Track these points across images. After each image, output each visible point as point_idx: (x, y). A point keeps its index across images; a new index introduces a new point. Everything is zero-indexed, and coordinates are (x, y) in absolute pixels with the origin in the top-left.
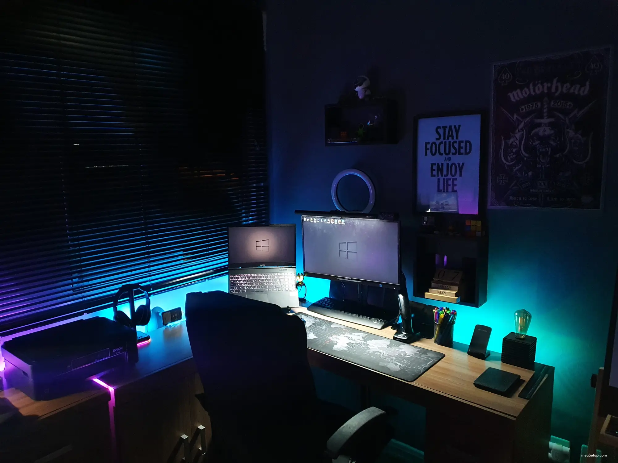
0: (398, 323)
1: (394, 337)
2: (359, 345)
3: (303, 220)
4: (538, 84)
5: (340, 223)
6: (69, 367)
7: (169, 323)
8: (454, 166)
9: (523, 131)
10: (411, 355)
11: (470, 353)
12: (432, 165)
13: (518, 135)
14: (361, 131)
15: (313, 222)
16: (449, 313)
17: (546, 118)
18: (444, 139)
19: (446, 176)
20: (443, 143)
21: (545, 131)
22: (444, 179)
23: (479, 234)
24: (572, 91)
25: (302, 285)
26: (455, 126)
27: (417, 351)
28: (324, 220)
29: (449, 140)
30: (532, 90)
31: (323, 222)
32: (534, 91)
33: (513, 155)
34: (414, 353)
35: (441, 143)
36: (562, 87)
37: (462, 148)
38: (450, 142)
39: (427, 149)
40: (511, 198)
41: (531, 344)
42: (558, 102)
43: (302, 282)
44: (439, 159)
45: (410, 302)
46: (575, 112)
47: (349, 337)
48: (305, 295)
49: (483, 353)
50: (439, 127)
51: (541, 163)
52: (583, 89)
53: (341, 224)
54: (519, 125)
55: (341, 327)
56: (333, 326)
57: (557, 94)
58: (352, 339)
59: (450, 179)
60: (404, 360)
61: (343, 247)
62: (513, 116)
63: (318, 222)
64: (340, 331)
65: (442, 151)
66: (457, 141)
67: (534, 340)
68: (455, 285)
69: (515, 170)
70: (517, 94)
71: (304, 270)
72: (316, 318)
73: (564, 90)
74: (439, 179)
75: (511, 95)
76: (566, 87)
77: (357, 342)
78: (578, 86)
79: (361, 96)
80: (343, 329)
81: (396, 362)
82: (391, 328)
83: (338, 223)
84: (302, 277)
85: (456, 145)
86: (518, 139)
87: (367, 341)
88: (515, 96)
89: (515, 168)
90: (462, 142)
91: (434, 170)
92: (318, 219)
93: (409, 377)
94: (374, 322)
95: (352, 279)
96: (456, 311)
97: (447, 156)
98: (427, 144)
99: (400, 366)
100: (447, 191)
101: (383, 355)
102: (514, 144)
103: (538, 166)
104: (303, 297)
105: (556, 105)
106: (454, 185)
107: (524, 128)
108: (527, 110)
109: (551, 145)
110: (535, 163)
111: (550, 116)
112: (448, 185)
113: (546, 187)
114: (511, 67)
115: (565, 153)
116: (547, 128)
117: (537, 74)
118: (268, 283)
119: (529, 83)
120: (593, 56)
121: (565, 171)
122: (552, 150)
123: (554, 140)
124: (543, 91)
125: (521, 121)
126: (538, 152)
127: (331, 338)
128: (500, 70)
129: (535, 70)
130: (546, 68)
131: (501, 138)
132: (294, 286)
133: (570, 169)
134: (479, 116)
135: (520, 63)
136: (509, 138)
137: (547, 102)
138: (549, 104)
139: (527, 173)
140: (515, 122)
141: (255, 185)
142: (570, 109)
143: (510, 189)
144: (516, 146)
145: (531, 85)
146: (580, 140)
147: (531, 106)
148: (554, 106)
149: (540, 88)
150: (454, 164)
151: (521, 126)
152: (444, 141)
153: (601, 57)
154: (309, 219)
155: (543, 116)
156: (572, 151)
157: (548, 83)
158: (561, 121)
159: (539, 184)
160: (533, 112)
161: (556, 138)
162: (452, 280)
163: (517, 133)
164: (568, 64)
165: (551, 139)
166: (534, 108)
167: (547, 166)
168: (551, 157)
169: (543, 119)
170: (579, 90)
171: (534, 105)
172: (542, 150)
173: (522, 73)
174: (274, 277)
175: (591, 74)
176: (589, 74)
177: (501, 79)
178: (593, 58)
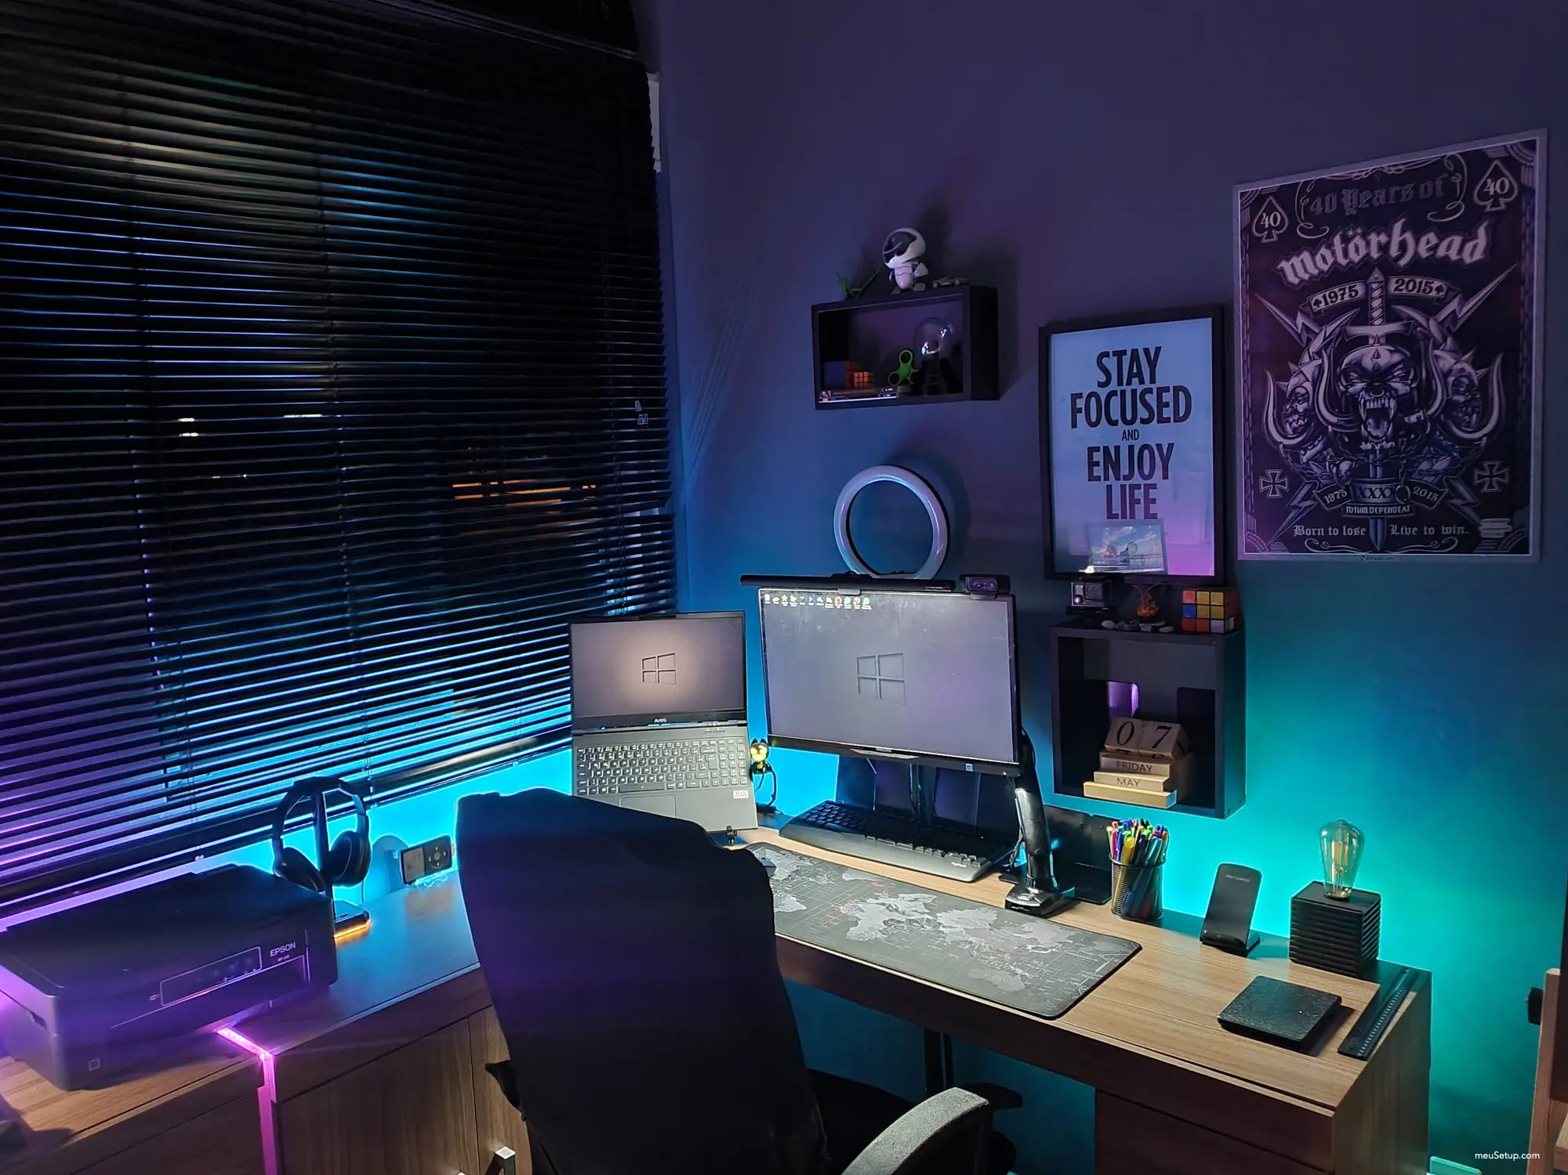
0: (1016, 865)
1: (1007, 901)
2: (916, 924)
3: (762, 600)
4: (1354, 237)
5: (857, 607)
6: (153, 998)
7: (419, 878)
8: (1146, 453)
9: (1322, 356)
10: (1052, 948)
11: (1207, 940)
12: (1092, 450)
13: (1309, 369)
14: (905, 370)
15: (789, 604)
16: (1149, 834)
17: (1376, 323)
18: (1120, 383)
19: (1126, 478)
20: (1116, 395)
21: (1379, 356)
22: (1123, 487)
23: (1217, 625)
24: (1441, 252)
25: (764, 769)
26: (1146, 351)
27: (1068, 938)
28: (816, 598)
29: (1133, 387)
30: (1339, 254)
31: (815, 605)
32: (1346, 254)
33: (1298, 420)
34: (1060, 943)
35: (1114, 393)
36: (1417, 242)
37: (1167, 405)
38: (1134, 392)
39: (1075, 411)
40: (1299, 531)
41: (1367, 914)
42: (1409, 282)
43: (764, 762)
44: (1107, 436)
45: (1046, 810)
46: (1453, 306)
47: (890, 905)
48: (774, 796)
49: (1242, 938)
50: (1106, 354)
51: (1370, 438)
52: (1469, 246)
53: (860, 611)
54: (1309, 341)
55: (870, 879)
56: (846, 877)
57: (1403, 262)
58: (896, 910)
59: (1138, 487)
60: (1035, 962)
61: (868, 668)
62: (1294, 319)
63: (801, 604)
64: (866, 889)
65: (1115, 414)
66: (1154, 387)
67: (1374, 901)
68: (1161, 759)
69: (1304, 459)
70: (1302, 261)
71: (770, 731)
72: (802, 857)
73: (1424, 254)
74: (1109, 488)
75: (1284, 265)
76: (1428, 242)
77: (911, 918)
78: (1457, 240)
79: (902, 281)
80: (874, 884)
82: (1000, 877)
83: (853, 606)
84: (764, 750)
85: (1151, 399)
86: (1310, 379)
87: (938, 914)
88: (1297, 268)
89: (1305, 453)
90: (1167, 389)
91: (1097, 464)
92: (802, 597)
93: (1048, 1006)
94: (956, 864)
95: (893, 752)
96: (1166, 830)
97: (1126, 428)
98: (1075, 397)
99: (1024, 978)
100: (1133, 516)
101: (978, 950)
102: (1298, 390)
103: (1366, 446)
104: (767, 803)
105: (1402, 290)
106: (1149, 501)
107: (1323, 352)
108: (1331, 304)
109: (1396, 390)
110: (1357, 438)
111: (1389, 317)
112: (1135, 502)
113: (1386, 500)
114: (1285, 195)
115: (1433, 410)
116: (1384, 350)
117: (1350, 211)
118: (675, 768)
119: (1331, 235)
120: (1493, 160)
121: (1435, 457)
122: (1398, 404)
123: (1403, 379)
124: (1368, 254)
125: (1317, 331)
126: (1362, 411)
127: (841, 908)
128: (1256, 203)
129: (1347, 204)
130: (1374, 196)
131: (1266, 377)
132: (744, 772)
133: (1447, 451)
134: (1208, 322)
135: (1306, 184)
136: (1287, 376)
137: (1381, 282)
138: (1384, 286)
139: (1337, 466)
140: (1299, 336)
141: (638, 514)
142: (1438, 300)
143: (1295, 507)
144: (1305, 397)
145: (1337, 240)
146: (1468, 377)
147: (1339, 294)
148: (1396, 292)
149: (1360, 248)
150: (1145, 447)
151: (1317, 344)
152: (1119, 389)
153: (1513, 164)
154: (777, 599)
155: (1372, 319)
156: (1449, 406)
157: (1379, 234)
158: (1419, 329)
159: (1368, 493)
160: (1345, 308)
161: (1408, 374)
162: (1154, 747)
163: (1307, 364)
164: (1429, 184)
165: (1394, 377)
166: (1347, 298)
167: (1389, 444)
168: (1397, 423)
169: (1372, 325)
170: (1460, 251)
171: (1347, 290)
172: (1371, 405)
173: (1312, 209)
174: (691, 750)
175: (1488, 209)
176: (1485, 207)
177: (1261, 229)
178: (1492, 166)
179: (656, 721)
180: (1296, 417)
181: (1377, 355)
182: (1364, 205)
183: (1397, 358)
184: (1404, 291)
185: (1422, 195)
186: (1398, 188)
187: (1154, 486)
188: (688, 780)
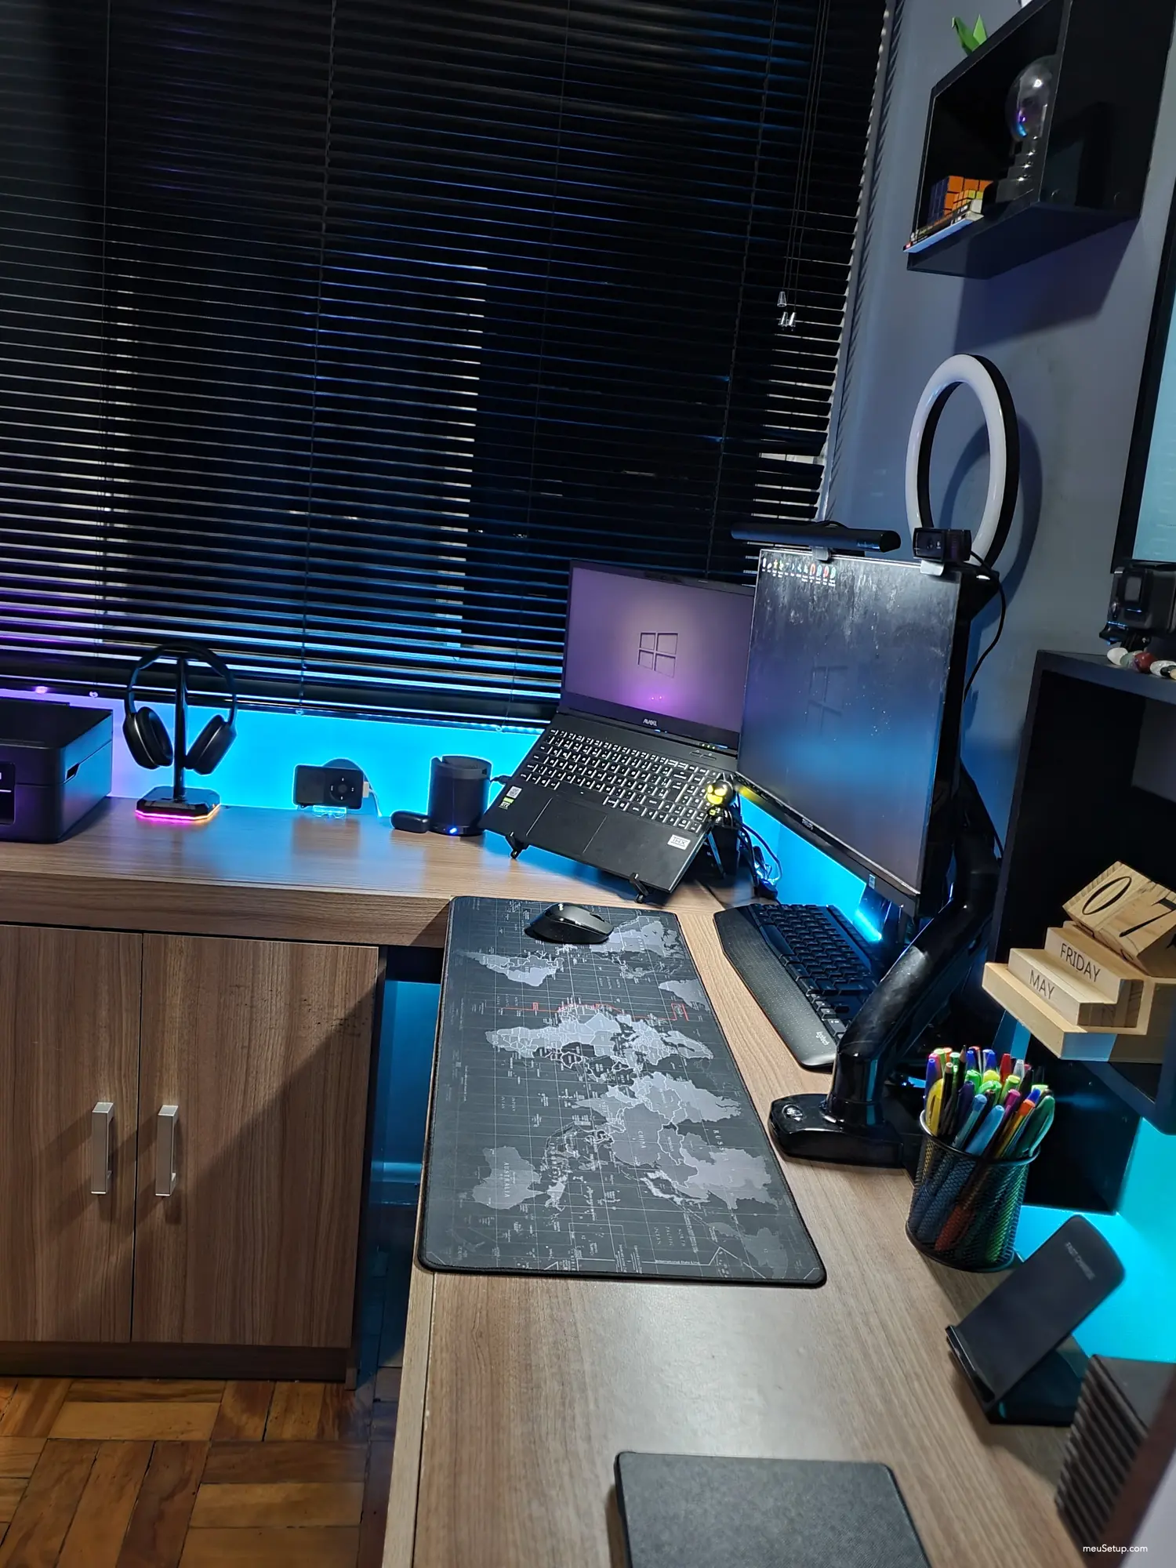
2: (599, 1066)
3: (761, 567)
7: (316, 803)
15: (777, 574)
28: (797, 565)
31: (795, 576)
34: (712, 1196)
53: (826, 587)
55: (687, 1001)
58: (622, 1042)
60: (610, 1195)
63: (786, 573)
77: (615, 1058)
80: (678, 1006)
81: (562, 1179)
83: (822, 580)
87: (657, 1073)
92: (788, 563)
94: (819, 1036)
95: (814, 830)
118: (629, 784)
127: (572, 1005)
154: (772, 565)
162: (1122, 935)
174: (663, 770)
179: (646, 721)
188: (635, 803)
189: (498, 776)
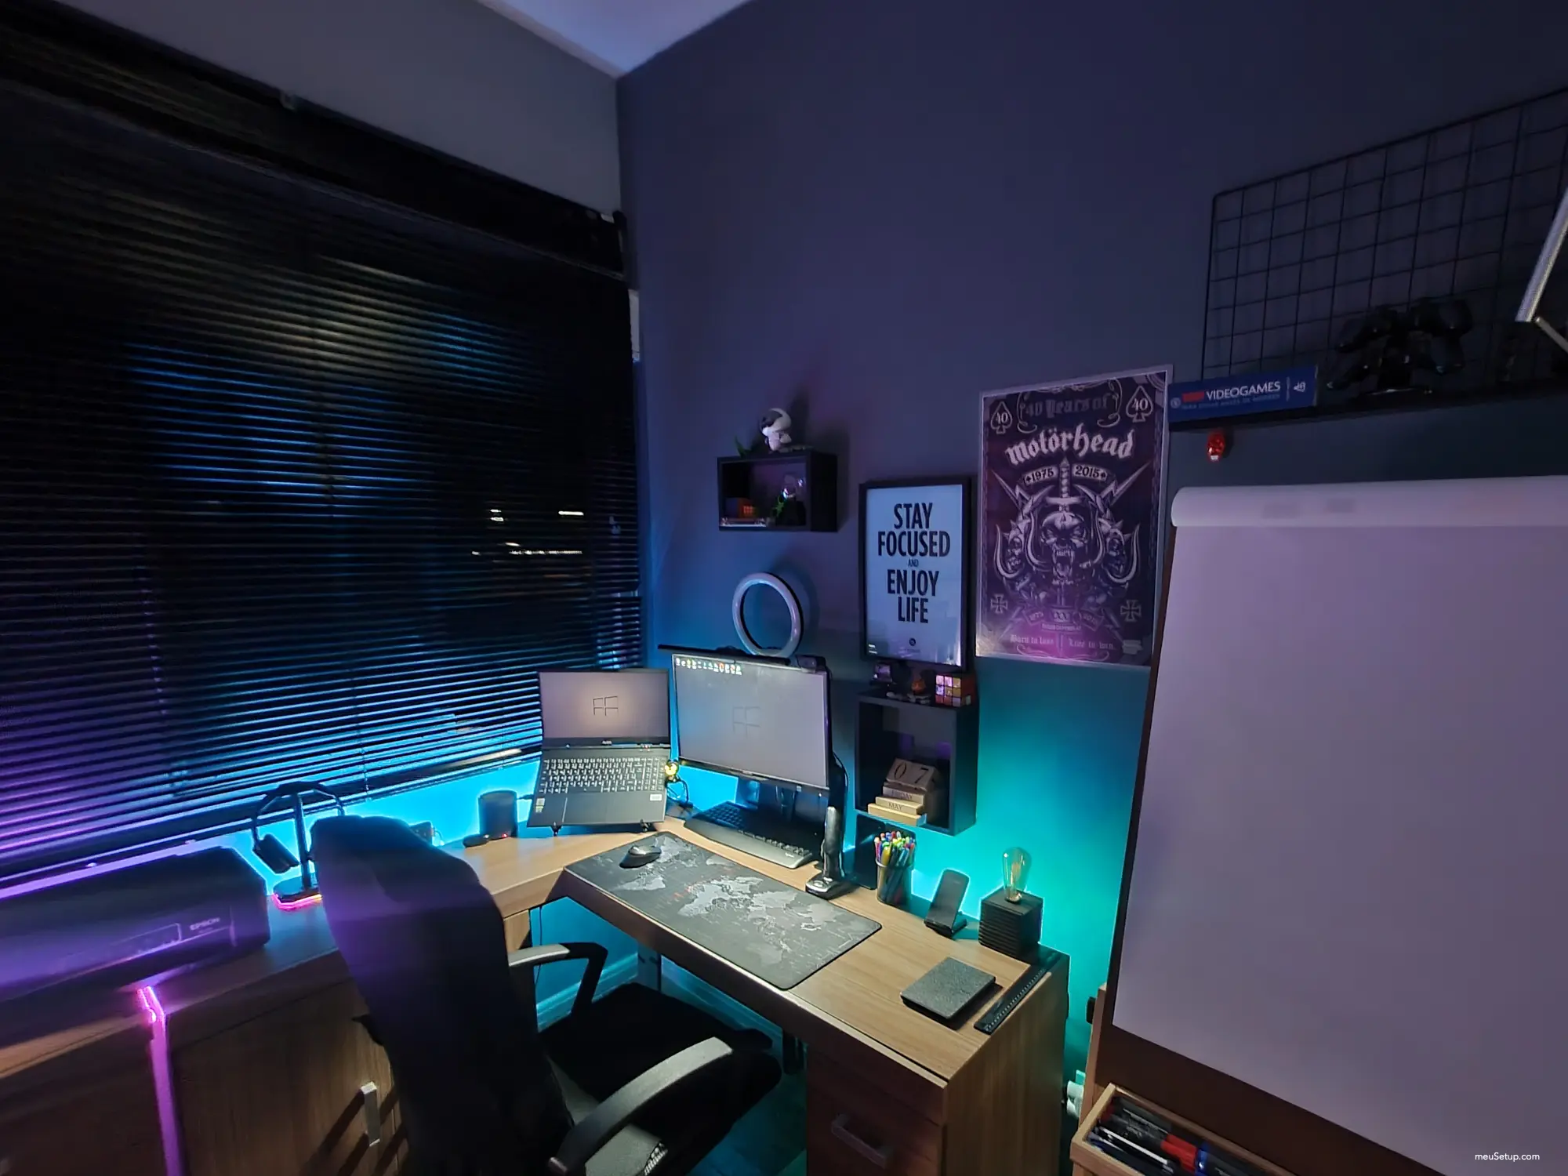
1: (807, 886)
2: (734, 903)
3: (674, 663)
4: (1052, 434)
5: (733, 672)
8: (922, 576)
9: (1029, 515)
10: (819, 926)
11: (929, 923)
12: (890, 572)
13: (1022, 526)
14: (781, 507)
15: (691, 667)
16: (901, 846)
17: (1065, 495)
18: (908, 527)
19: (910, 593)
20: (905, 534)
21: (1065, 520)
22: (908, 599)
23: (958, 702)
24: (1105, 449)
25: (674, 781)
26: (924, 505)
27: (835, 918)
28: (708, 664)
29: (916, 530)
30: (1043, 445)
31: (708, 668)
32: (1047, 447)
33: (1015, 561)
34: (827, 922)
35: (903, 533)
36: (1090, 440)
37: (936, 544)
38: (916, 533)
39: (881, 543)
40: (1015, 638)
42: (1085, 468)
43: (675, 775)
44: (900, 563)
46: (1111, 488)
47: (725, 886)
49: (950, 924)
50: (900, 506)
51: (1058, 577)
52: (1122, 445)
53: (735, 675)
54: (1023, 505)
55: (723, 864)
56: (708, 862)
57: (1081, 454)
58: (728, 891)
60: (801, 938)
61: (740, 715)
62: (1014, 489)
63: (699, 666)
64: (717, 873)
65: (905, 548)
66: (928, 531)
68: (919, 792)
69: (1018, 588)
70: (1020, 449)
71: (680, 755)
72: (689, 845)
73: (1094, 449)
74: (900, 599)
75: (1009, 451)
76: (1097, 441)
77: (734, 897)
78: (1115, 441)
79: (773, 446)
80: (725, 868)
81: (781, 942)
83: (730, 671)
84: (674, 767)
85: (926, 539)
86: (1023, 531)
87: (755, 895)
88: (1018, 453)
89: (1019, 585)
90: (936, 533)
91: (893, 581)
92: (699, 663)
94: (787, 855)
95: (754, 775)
97: (911, 558)
98: (881, 534)
99: (785, 951)
100: (914, 620)
101: (766, 927)
102: (1017, 540)
103: (1056, 583)
105: (1080, 474)
106: (924, 610)
107: (1032, 514)
108: (1037, 481)
109: (1075, 544)
110: (1051, 577)
111: (1073, 492)
112: (915, 610)
113: (1066, 621)
114: (1011, 401)
115: (1096, 561)
116: (1068, 515)
117: (1050, 415)
118: (611, 777)
119: (1038, 432)
120: (1137, 386)
121: (1097, 594)
122: (1076, 554)
123: (1080, 537)
124: (1060, 447)
125: (1028, 498)
126: (1054, 556)
127: (690, 887)
128: (994, 406)
129: (1048, 409)
130: (1065, 405)
131: (996, 529)
132: (661, 782)
133: (1105, 590)
134: (960, 487)
135: (1024, 394)
136: (1009, 530)
137: (1067, 467)
138: (1070, 471)
139: (1038, 595)
140: (1017, 502)
141: (619, 595)
142: (1102, 482)
143: (1012, 622)
144: (1020, 545)
145: (1042, 435)
146: (1119, 539)
147: (1042, 473)
148: (1077, 475)
149: (1056, 442)
150: (923, 572)
151: (1028, 508)
152: (907, 530)
153: (1151, 390)
154: (685, 663)
155: (1062, 493)
156: (1107, 558)
157: (1067, 433)
158: (1090, 502)
159: (1056, 615)
160: (1045, 484)
161: (1083, 533)
162: (916, 782)
163: (1021, 522)
164: (1099, 400)
165: (1074, 535)
166: (1046, 476)
167: (1069, 583)
168: (1075, 567)
169: (1062, 497)
170: (1117, 449)
171: (1047, 472)
172: (1060, 554)
173: (1027, 412)
174: (626, 764)
175: (1135, 420)
176: (1132, 419)
177: (996, 423)
178: (1138, 390)
179: (604, 742)
180: (1014, 558)
181: (1064, 519)
182: (1059, 411)
183: (1076, 522)
184: (1082, 475)
185: (1094, 407)
186: (1079, 401)
187: (926, 600)
188: (620, 785)
189: (522, 796)
